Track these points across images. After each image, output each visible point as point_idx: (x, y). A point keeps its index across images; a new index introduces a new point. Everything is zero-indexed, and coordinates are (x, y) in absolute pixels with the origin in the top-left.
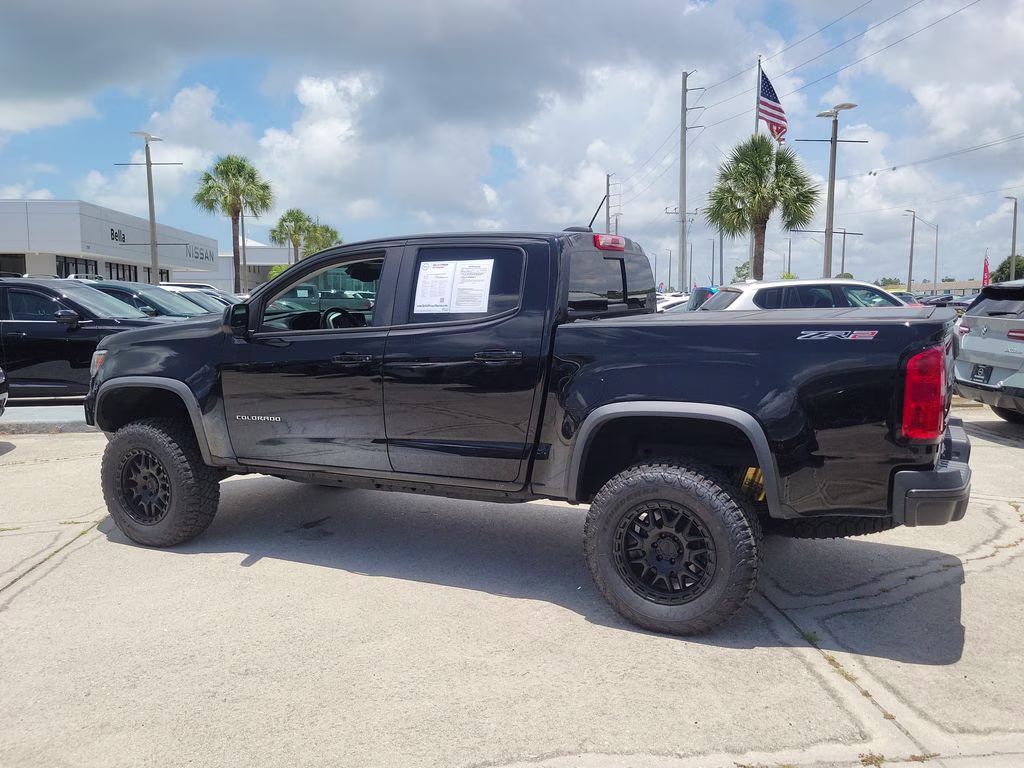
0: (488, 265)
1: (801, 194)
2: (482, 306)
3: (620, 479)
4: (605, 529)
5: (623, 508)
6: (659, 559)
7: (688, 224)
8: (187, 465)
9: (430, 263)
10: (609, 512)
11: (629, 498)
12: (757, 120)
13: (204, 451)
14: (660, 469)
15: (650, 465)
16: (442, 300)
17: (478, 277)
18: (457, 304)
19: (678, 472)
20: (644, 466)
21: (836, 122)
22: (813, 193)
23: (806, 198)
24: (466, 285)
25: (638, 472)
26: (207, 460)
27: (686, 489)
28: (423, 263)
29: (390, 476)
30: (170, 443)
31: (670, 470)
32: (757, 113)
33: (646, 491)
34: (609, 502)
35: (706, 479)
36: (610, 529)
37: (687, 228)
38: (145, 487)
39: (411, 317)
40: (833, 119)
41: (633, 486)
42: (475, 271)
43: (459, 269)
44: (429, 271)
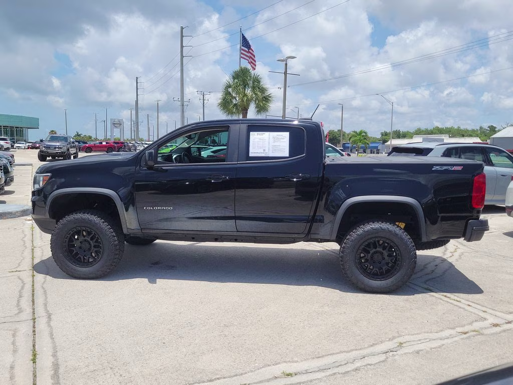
0: (286, 135)
1: (264, 97)
2: (286, 153)
6: (374, 262)
7: (185, 107)
8: (114, 234)
9: (255, 133)
12: (240, 59)
13: (124, 226)
16: (264, 150)
17: (282, 140)
18: (272, 152)
21: (286, 64)
22: (270, 97)
23: (267, 99)
24: (276, 144)
26: (125, 231)
28: (251, 133)
29: (235, 234)
30: (103, 222)
32: (240, 55)
37: (185, 109)
38: (80, 248)
39: (248, 158)
40: (285, 62)
42: (280, 137)
43: (271, 137)
44: (255, 137)
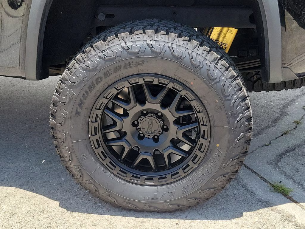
3: (93, 52)
4: (78, 113)
5: (99, 87)
6: (141, 138)
10: (83, 92)
11: (107, 74)
14: (144, 37)
15: (131, 32)
19: (167, 39)
20: (123, 34)
25: (116, 41)
27: (178, 59)
31: (158, 36)
33: (127, 66)
34: (81, 82)
35: (201, 45)
36: (84, 112)
41: (111, 60)
